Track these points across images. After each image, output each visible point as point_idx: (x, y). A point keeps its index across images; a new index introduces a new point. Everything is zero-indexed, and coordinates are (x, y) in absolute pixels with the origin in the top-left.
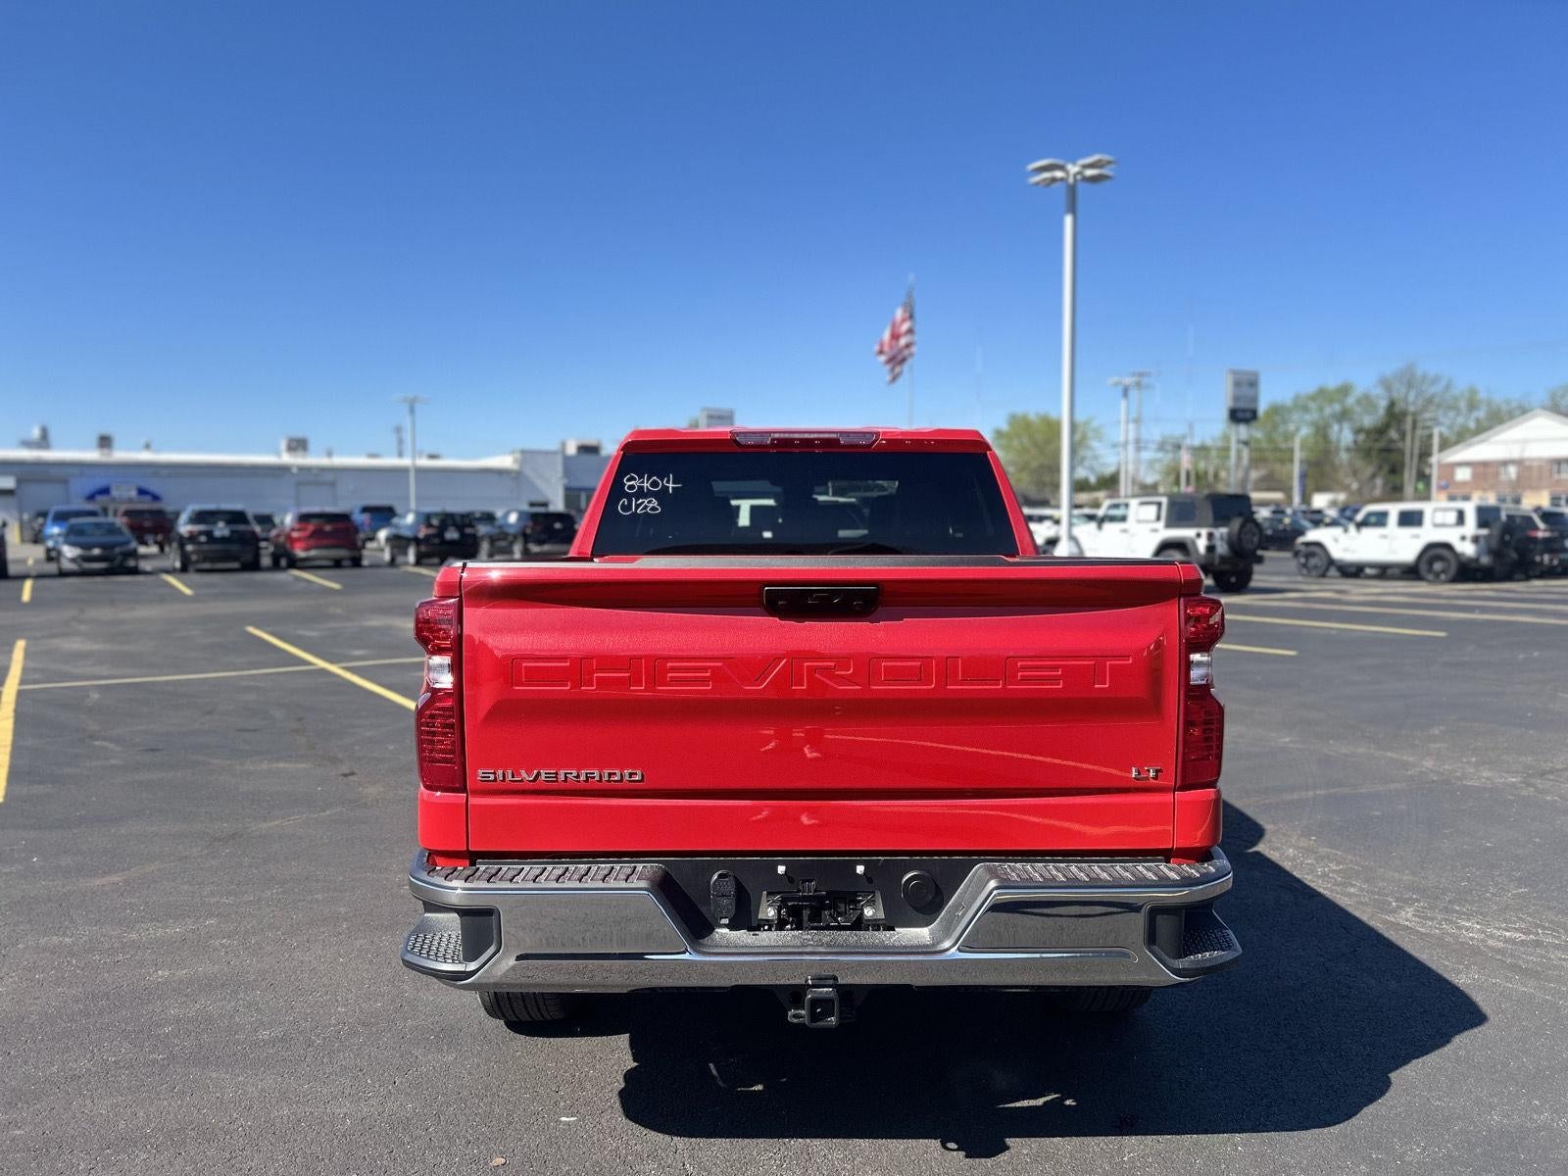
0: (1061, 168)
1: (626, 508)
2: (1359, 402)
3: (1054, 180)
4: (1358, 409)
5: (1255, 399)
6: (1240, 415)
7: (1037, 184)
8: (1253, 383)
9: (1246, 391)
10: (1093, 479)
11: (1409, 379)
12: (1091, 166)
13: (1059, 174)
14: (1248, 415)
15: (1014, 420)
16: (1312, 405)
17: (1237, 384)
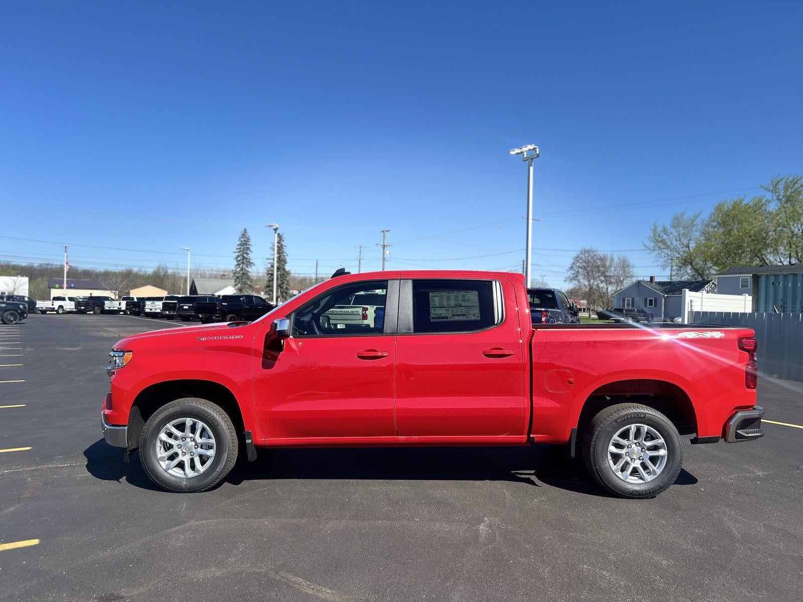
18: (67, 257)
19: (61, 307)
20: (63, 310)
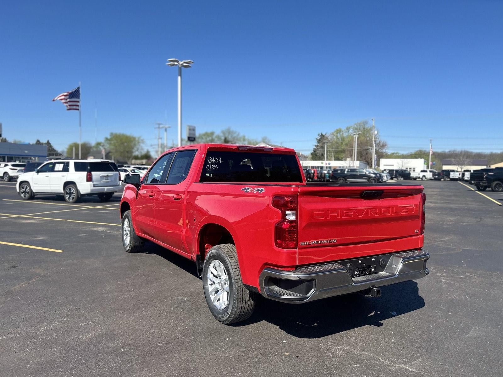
0: (177, 62)
1: (209, 168)
2: (216, 137)
3: (174, 65)
4: (216, 139)
5: (194, 134)
6: (191, 139)
7: (168, 65)
8: (194, 130)
9: (192, 132)
10: (140, 156)
11: (229, 132)
12: (185, 63)
13: (176, 63)
14: (193, 139)
15: (112, 134)
16: (204, 137)
17: (190, 130)
18: (431, 146)
19: (424, 176)
20: (426, 178)
